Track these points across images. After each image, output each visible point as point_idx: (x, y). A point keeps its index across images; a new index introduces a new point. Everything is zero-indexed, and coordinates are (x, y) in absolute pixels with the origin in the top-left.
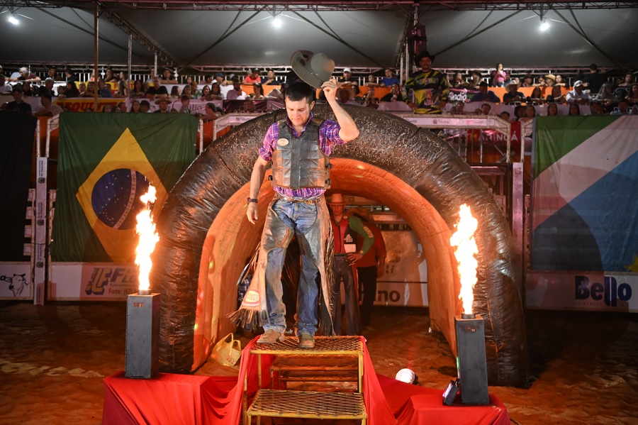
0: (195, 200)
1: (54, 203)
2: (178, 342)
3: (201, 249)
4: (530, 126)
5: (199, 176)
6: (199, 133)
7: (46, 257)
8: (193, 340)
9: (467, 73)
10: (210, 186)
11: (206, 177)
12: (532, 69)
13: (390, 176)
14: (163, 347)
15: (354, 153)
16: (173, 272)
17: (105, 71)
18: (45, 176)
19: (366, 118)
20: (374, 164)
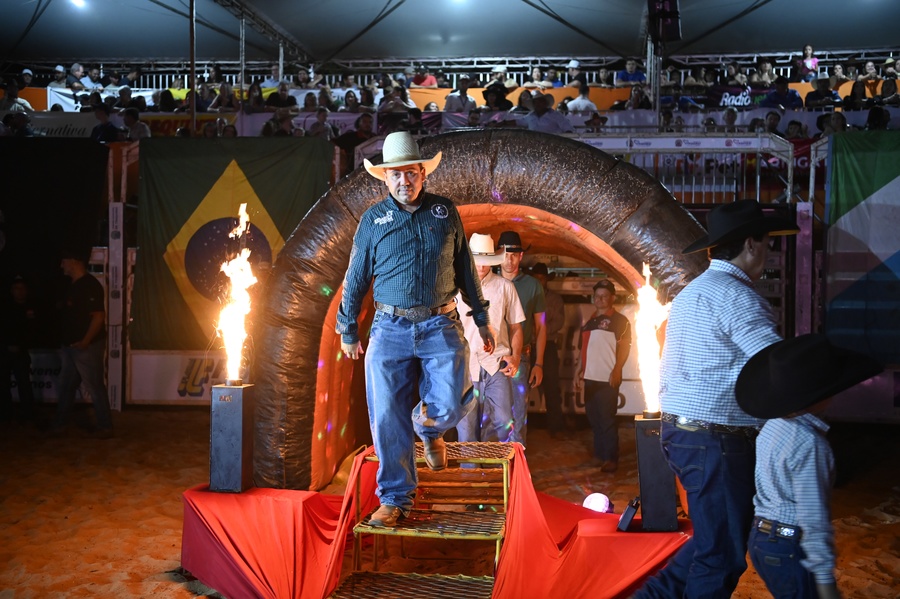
0: (311, 263)
1: (133, 267)
2: (290, 455)
3: (321, 330)
4: (826, 147)
5: (316, 231)
6: (334, 166)
7: (124, 343)
8: (310, 453)
9: (755, 60)
10: (331, 243)
11: (326, 231)
12: (861, 51)
13: (576, 228)
14: (271, 460)
15: (527, 197)
16: (283, 361)
17: (208, 72)
18: (120, 229)
19: (544, 149)
20: (554, 212)
